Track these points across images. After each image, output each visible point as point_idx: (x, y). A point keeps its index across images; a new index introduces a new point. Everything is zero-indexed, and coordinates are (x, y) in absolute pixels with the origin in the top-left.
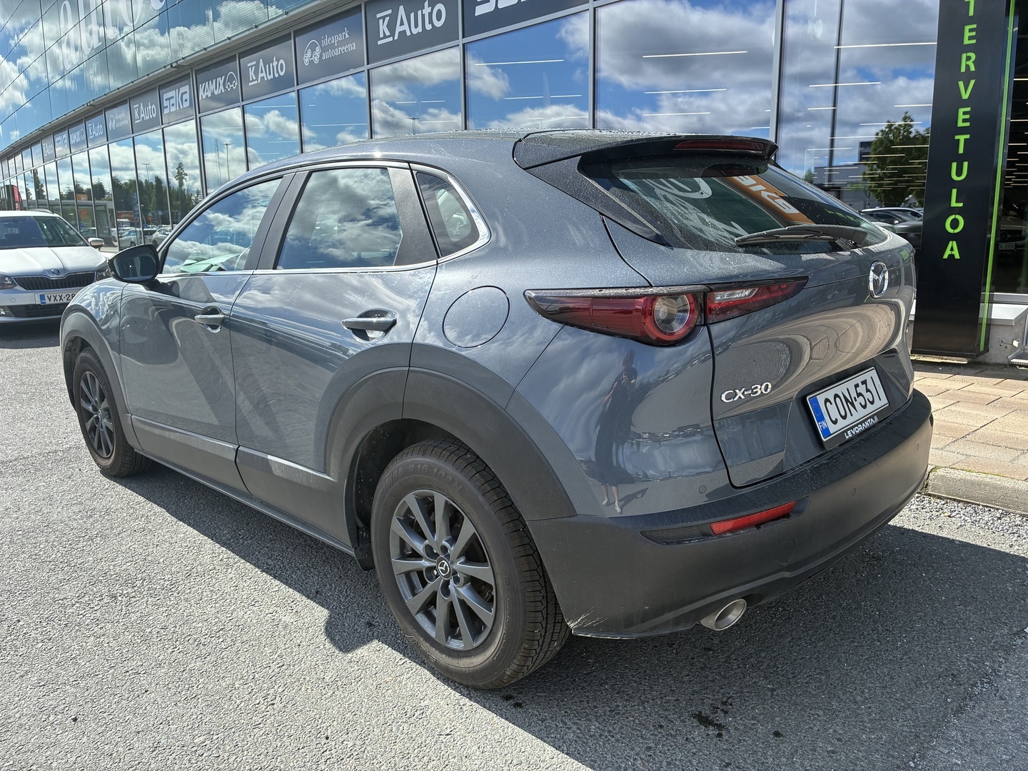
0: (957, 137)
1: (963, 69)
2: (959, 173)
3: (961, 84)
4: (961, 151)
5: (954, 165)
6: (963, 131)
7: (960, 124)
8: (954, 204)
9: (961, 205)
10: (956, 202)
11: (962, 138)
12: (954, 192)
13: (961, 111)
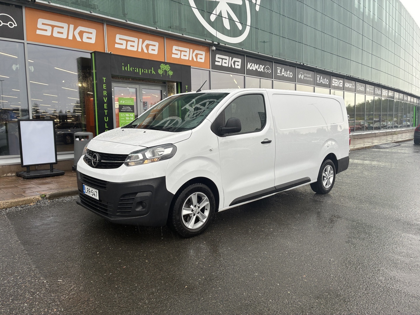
1: (104, 95)
2: (106, 120)
3: (104, 98)
4: (106, 114)
5: (105, 117)
6: (106, 109)
7: (105, 108)
8: (106, 127)
9: (108, 127)
10: (107, 126)
11: (106, 111)
12: (106, 124)
13: (105, 104)
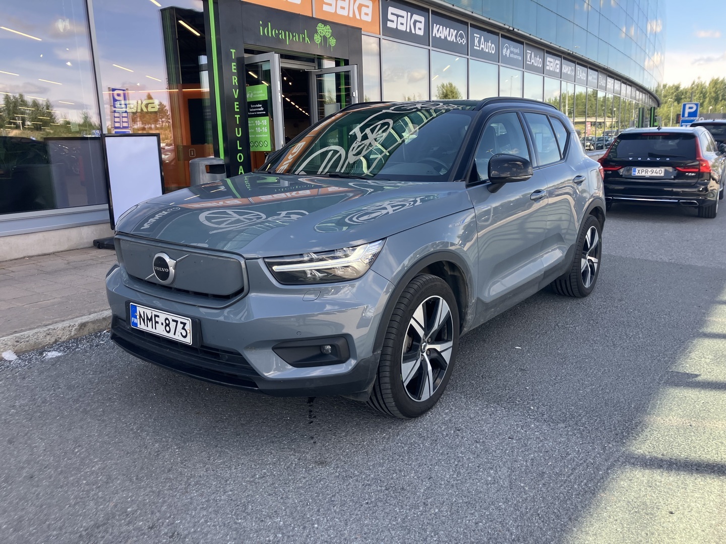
0: (236, 116)
1: (234, 84)
2: (239, 134)
3: (234, 90)
4: (238, 123)
10: (239, 147)
13: (235, 103)
